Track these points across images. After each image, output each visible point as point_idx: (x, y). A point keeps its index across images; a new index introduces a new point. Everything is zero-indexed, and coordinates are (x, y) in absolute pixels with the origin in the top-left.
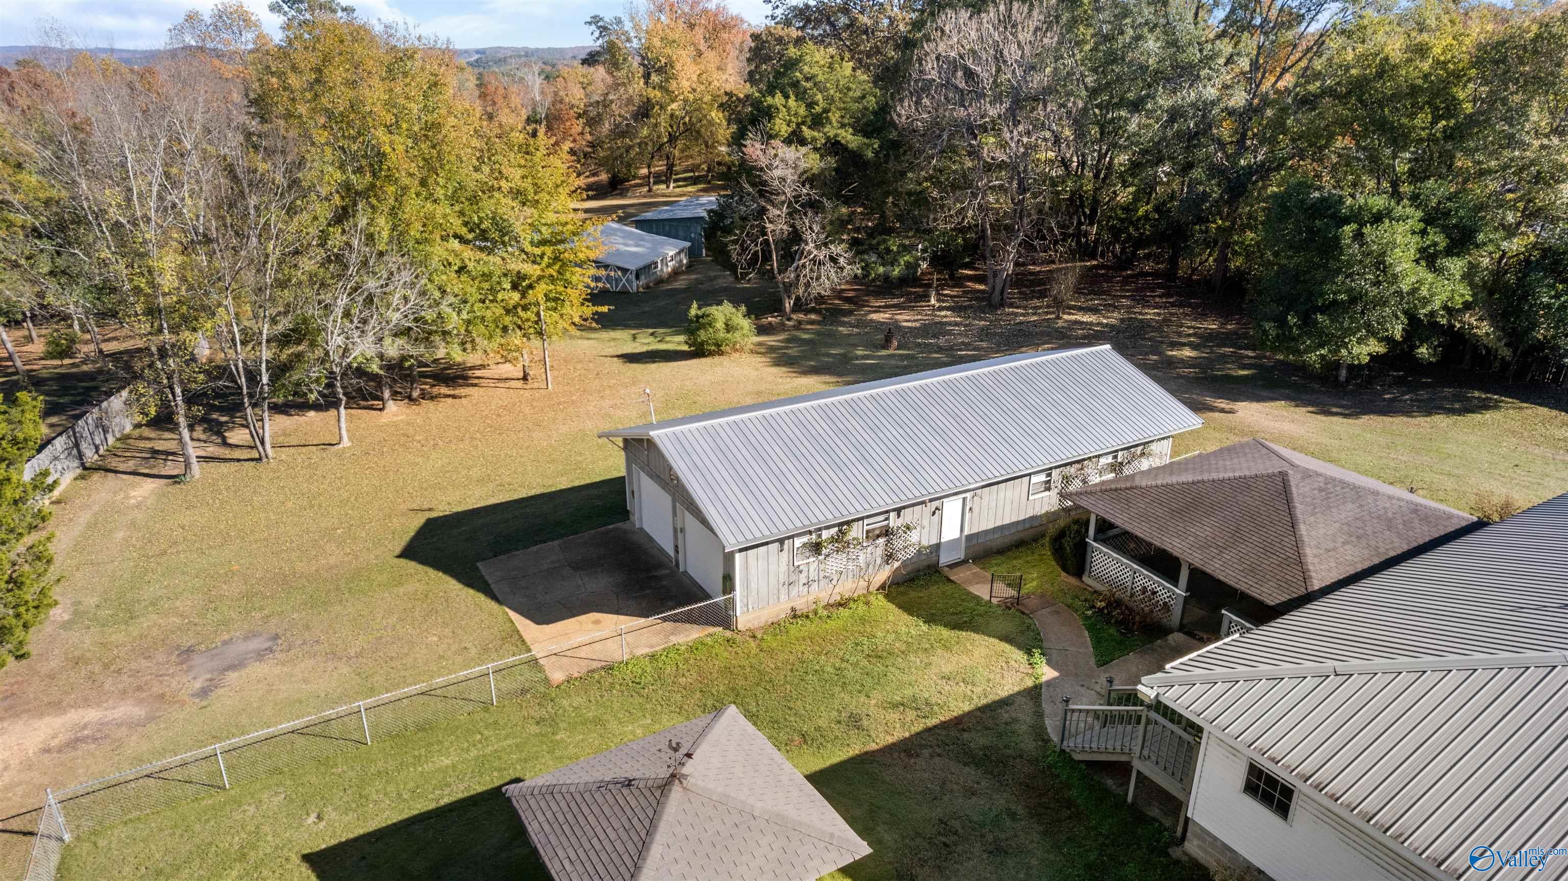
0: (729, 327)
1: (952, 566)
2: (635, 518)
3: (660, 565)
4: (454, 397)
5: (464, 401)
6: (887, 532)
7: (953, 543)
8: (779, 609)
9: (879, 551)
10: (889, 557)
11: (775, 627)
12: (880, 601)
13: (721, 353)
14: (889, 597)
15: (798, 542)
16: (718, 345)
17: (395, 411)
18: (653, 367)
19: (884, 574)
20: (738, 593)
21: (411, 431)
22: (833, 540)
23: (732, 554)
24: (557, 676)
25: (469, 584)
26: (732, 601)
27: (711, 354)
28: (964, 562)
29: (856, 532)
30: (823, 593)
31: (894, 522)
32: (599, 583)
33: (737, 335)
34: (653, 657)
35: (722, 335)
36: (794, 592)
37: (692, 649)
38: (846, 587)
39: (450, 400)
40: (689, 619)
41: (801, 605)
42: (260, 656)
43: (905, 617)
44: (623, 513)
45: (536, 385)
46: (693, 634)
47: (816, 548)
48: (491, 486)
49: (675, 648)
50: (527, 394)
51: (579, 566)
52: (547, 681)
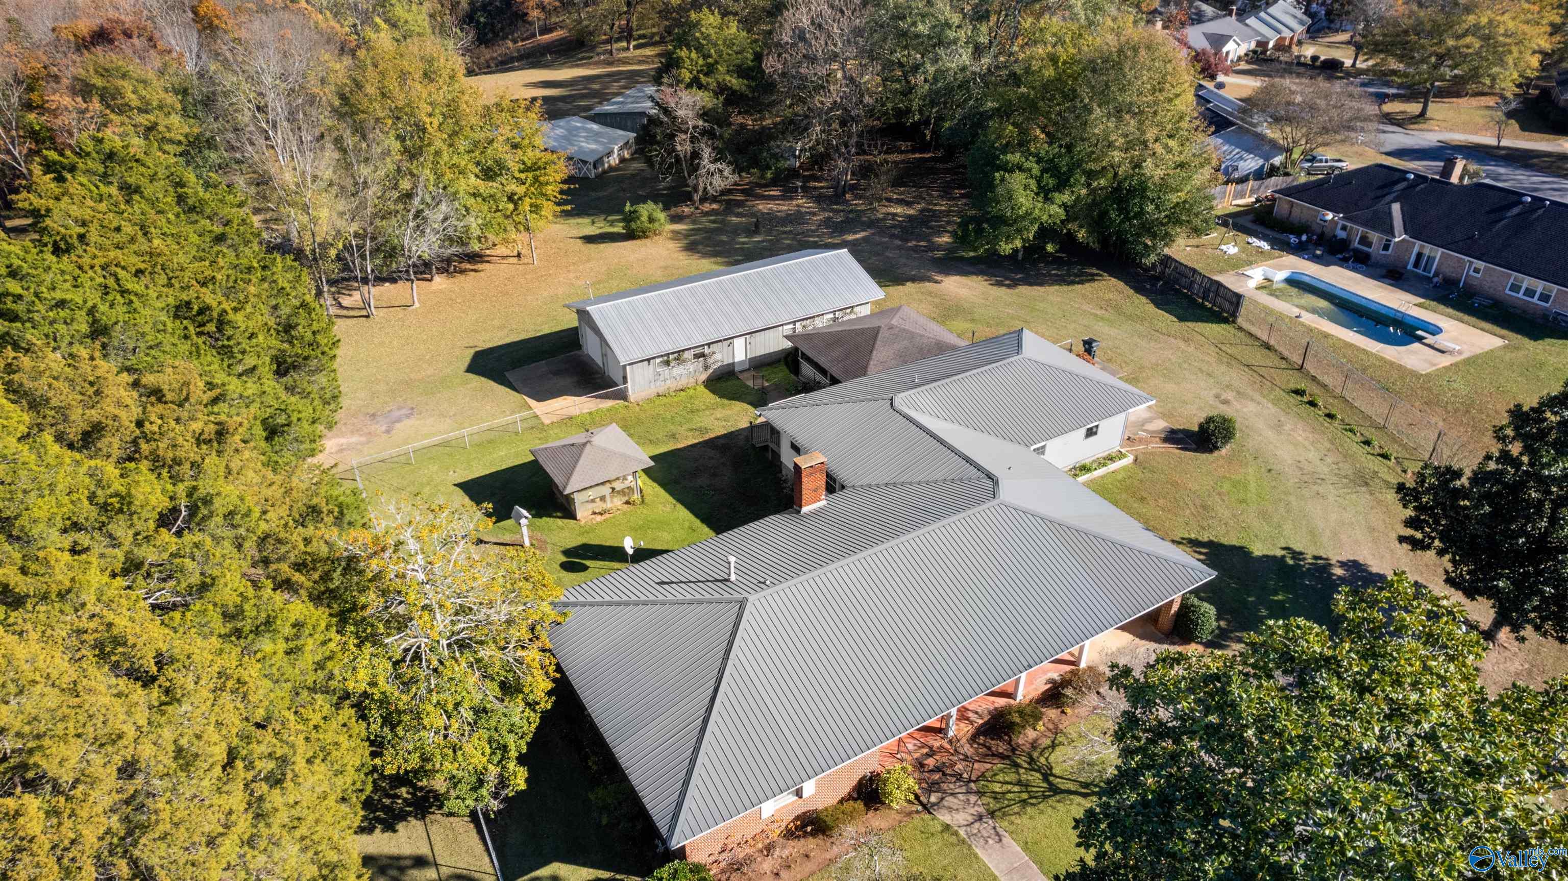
0: (651, 220)
1: (741, 372)
2: (584, 348)
3: (597, 373)
4: (475, 271)
5: (482, 274)
6: (703, 355)
7: (741, 362)
8: (652, 391)
9: (701, 364)
10: (706, 367)
11: (650, 401)
12: (701, 388)
13: (646, 237)
14: (706, 387)
15: (658, 360)
16: (644, 232)
17: (439, 281)
18: (602, 246)
19: (704, 377)
20: (629, 385)
21: (454, 297)
22: (675, 359)
23: (624, 367)
24: (547, 421)
25: (502, 383)
26: (626, 388)
27: (639, 238)
28: (749, 369)
29: (688, 355)
30: (672, 385)
31: (706, 350)
32: (567, 381)
33: (656, 225)
34: (590, 413)
35: (647, 225)
36: (658, 383)
37: (609, 410)
38: (683, 382)
39: (472, 273)
40: (606, 397)
41: (661, 390)
42: (408, 416)
43: (712, 395)
44: (579, 347)
45: (526, 261)
46: (609, 403)
47: (667, 363)
48: (506, 331)
49: (601, 410)
50: (521, 268)
51: (557, 373)
52: (543, 424)
